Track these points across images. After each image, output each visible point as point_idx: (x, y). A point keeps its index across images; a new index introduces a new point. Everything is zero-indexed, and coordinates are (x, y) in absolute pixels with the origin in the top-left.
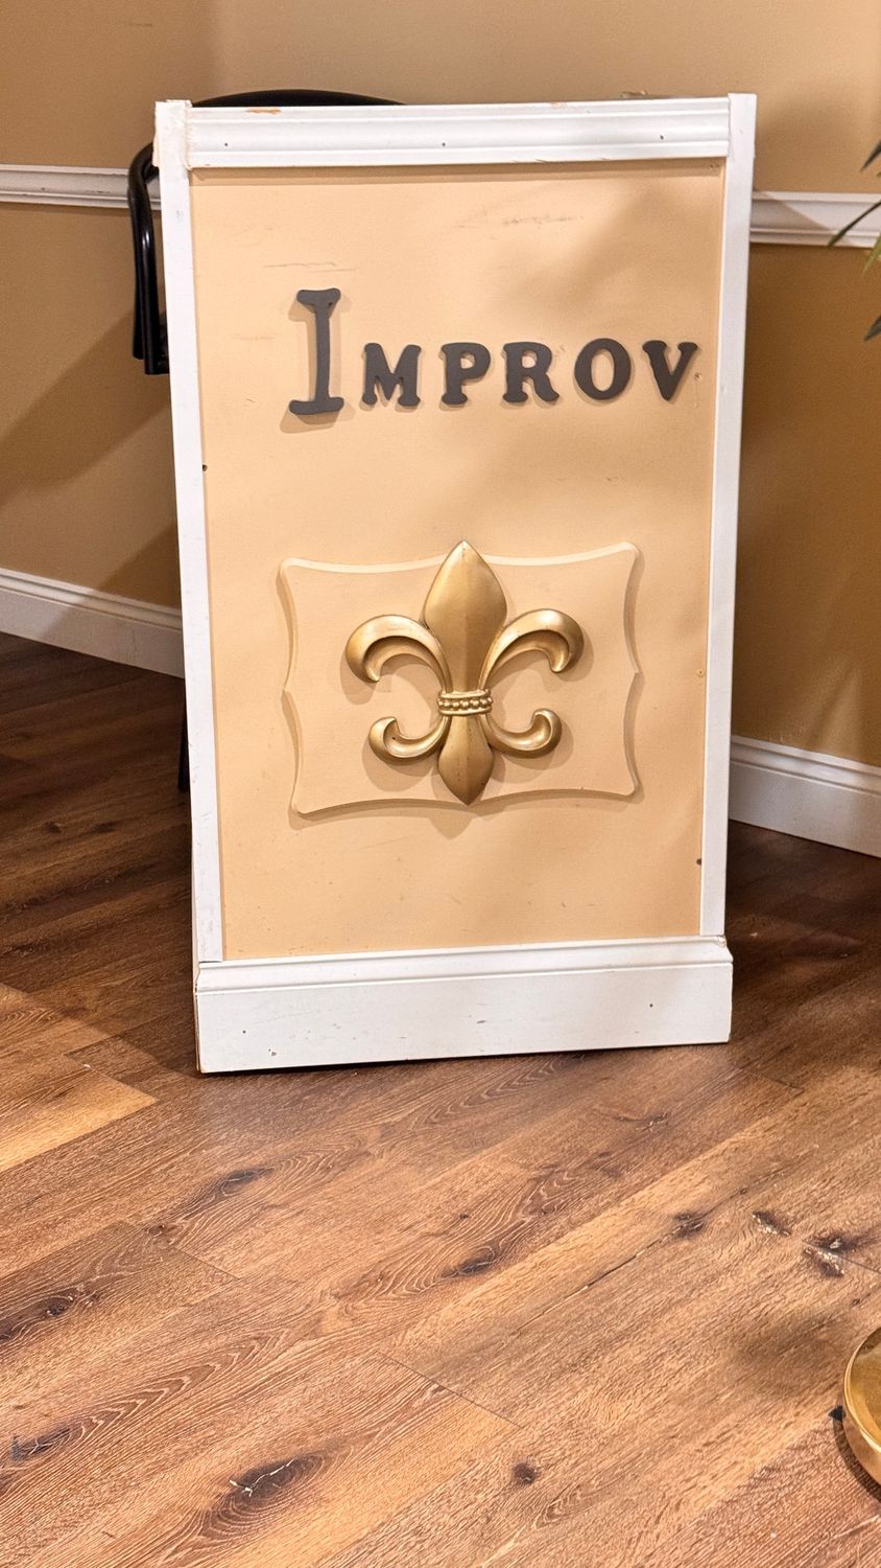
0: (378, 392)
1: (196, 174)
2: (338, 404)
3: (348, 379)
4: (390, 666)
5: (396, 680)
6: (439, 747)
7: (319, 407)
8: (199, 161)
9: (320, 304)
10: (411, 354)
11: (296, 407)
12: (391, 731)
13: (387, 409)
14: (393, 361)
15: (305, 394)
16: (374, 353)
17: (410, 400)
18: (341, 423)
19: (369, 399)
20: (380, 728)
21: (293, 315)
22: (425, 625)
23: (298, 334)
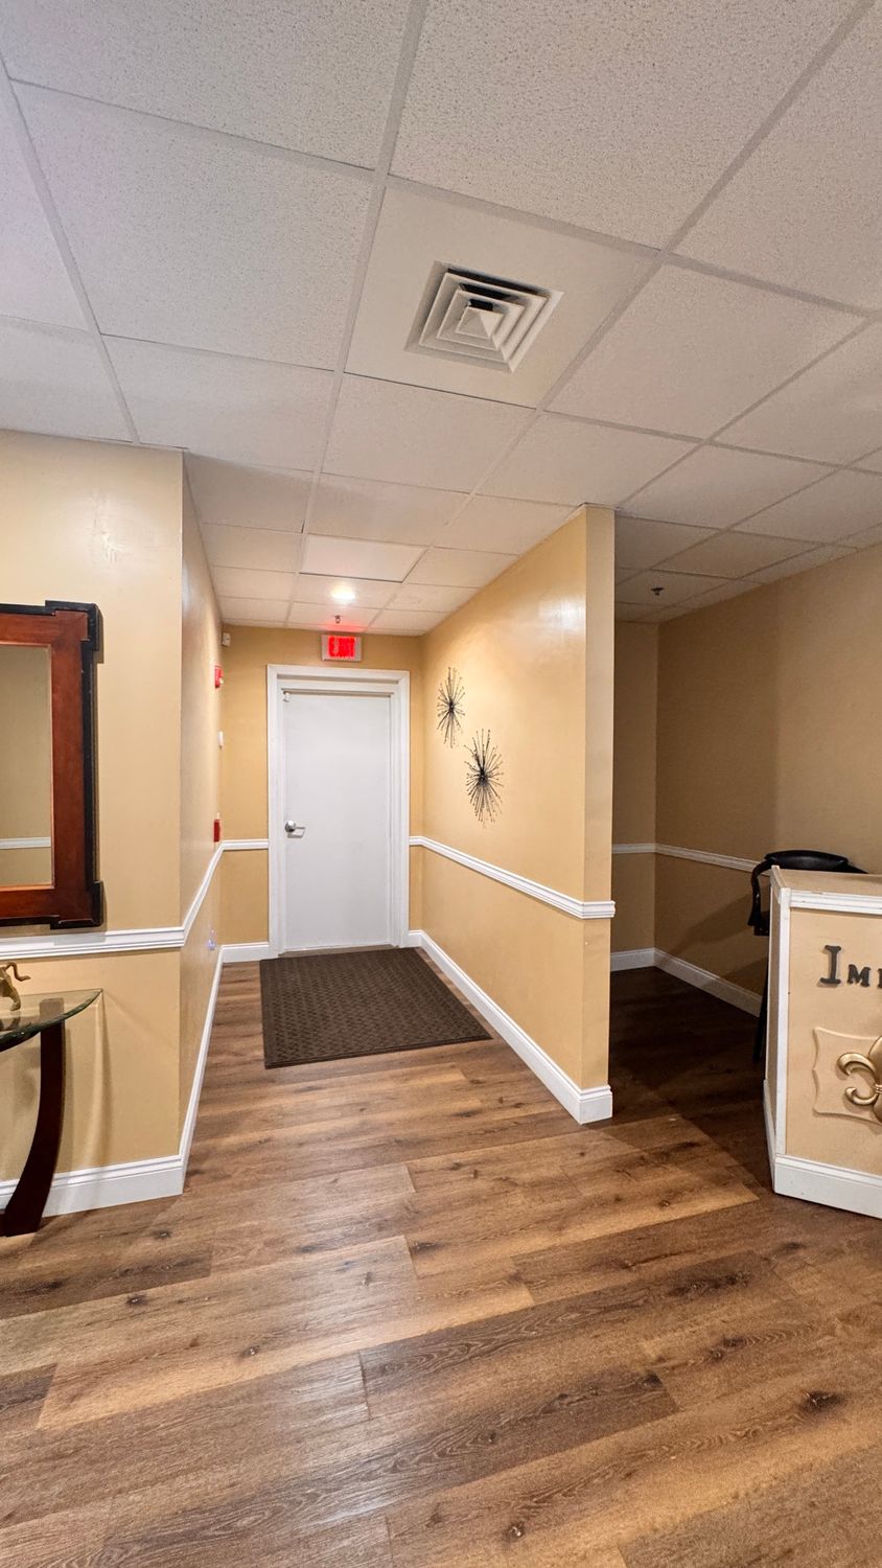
0: (853, 980)
1: (792, 909)
2: (839, 982)
3: (843, 973)
4: (855, 1070)
5: (857, 1075)
6: (873, 1103)
7: (832, 981)
8: (794, 905)
9: (833, 951)
10: (866, 971)
11: (822, 980)
12: (854, 1093)
13: (856, 986)
14: (859, 972)
15: (826, 977)
16: (852, 968)
17: (866, 984)
18: (839, 987)
19: (850, 981)
20: (850, 1091)
21: (824, 952)
22: (868, 1058)
23: (825, 959)
